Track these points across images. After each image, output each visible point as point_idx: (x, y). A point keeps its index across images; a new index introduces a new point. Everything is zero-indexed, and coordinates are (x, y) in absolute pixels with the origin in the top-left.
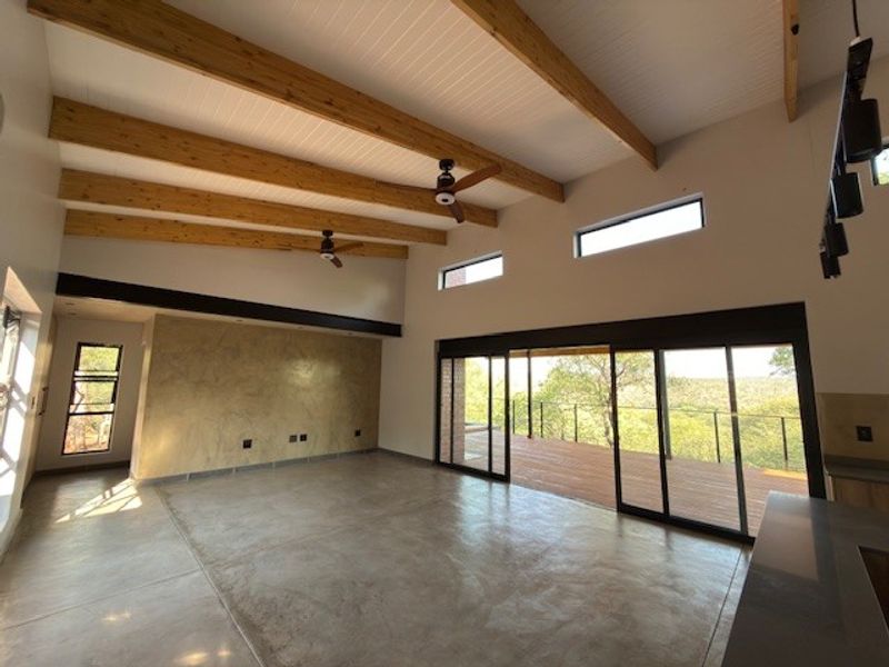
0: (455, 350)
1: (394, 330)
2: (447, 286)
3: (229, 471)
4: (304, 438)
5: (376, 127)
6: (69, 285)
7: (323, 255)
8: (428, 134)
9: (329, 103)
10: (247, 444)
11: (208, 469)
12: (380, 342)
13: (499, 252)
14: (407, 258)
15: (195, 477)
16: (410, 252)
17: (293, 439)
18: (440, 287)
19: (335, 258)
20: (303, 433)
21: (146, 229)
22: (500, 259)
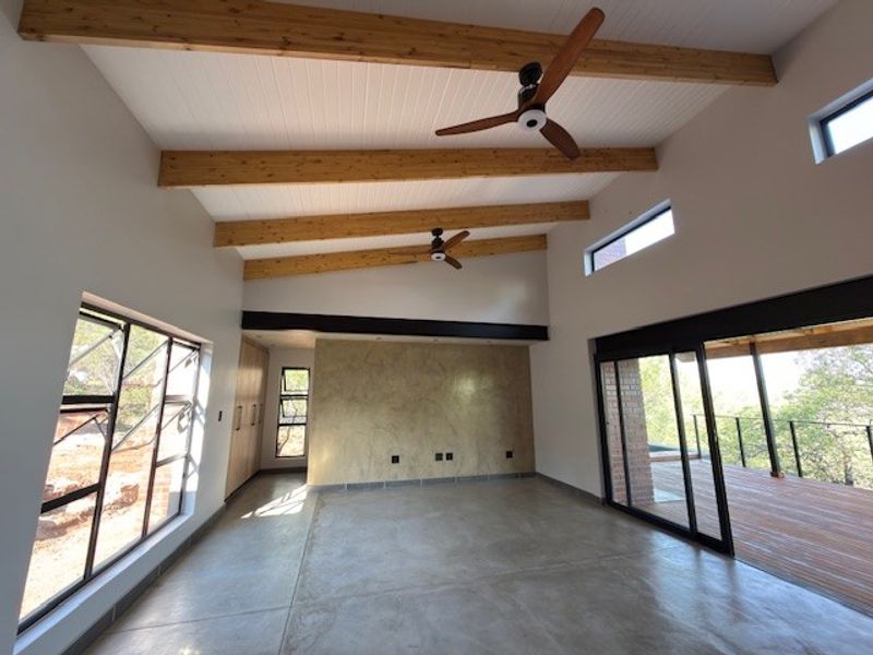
0: (618, 349)
1: (540, 333)
2: (598, 267)
3: (379, 485)
4: (450, 456)
5: (409, 49)
6: (252, 320)
7: (434, 256)
8: (492, 40)
9: (340, 39)
10: (395, 459)
11: (362, 481)
12: (526, 348)
13: (666, 203)
14: (546, 248)
15: (352, 488)
16: (548, 241)
17: (439, 457)
18: (588, 271)
19: (447, 257)
20: (449, 451)
21: (297, 265)
22: (669, 214)
